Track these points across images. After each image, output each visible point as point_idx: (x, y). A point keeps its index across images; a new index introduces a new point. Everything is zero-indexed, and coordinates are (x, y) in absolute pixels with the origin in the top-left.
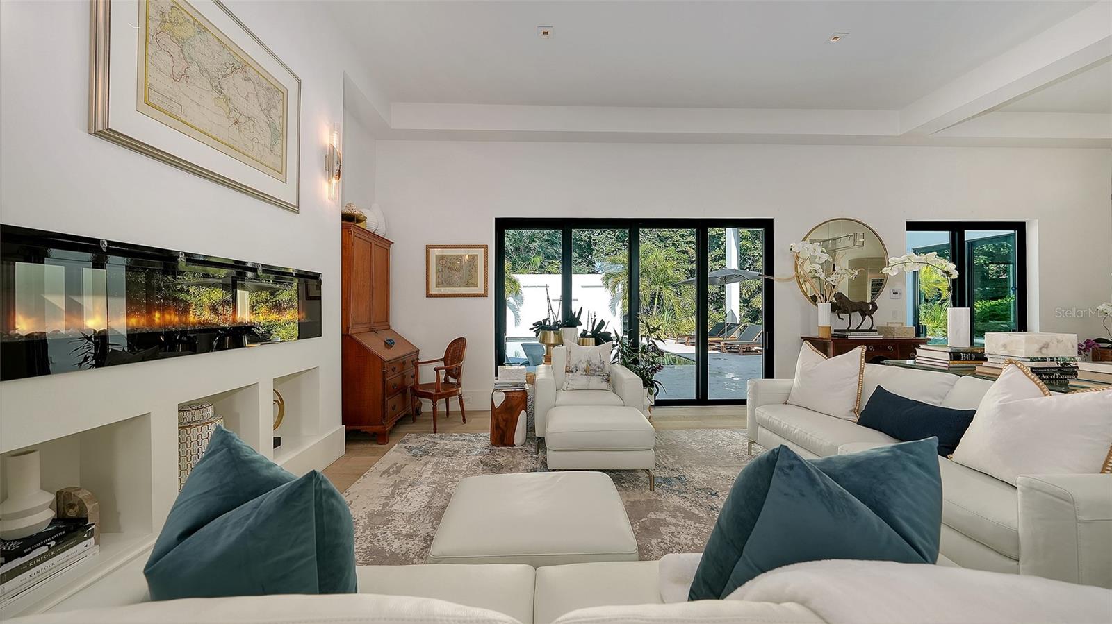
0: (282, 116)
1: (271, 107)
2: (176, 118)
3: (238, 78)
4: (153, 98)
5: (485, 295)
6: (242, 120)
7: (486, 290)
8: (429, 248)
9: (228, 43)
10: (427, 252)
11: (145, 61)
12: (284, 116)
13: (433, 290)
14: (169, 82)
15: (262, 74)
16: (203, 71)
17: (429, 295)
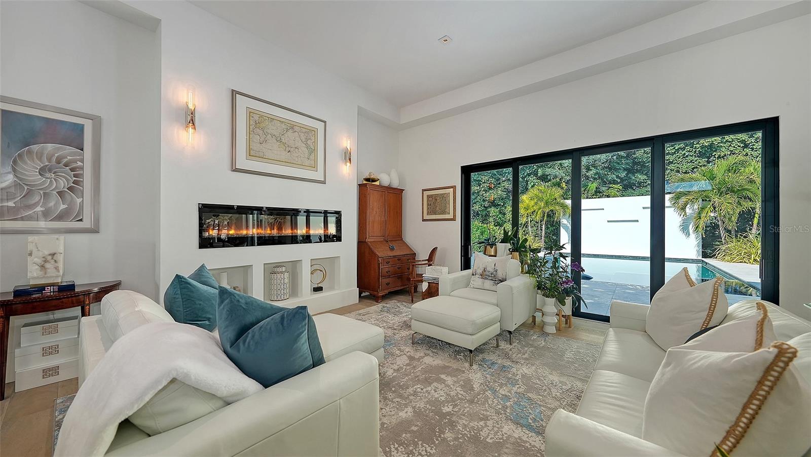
0: (315, 142)
1: (307, 140)
2: (262, 158)
3: (290, 133)
4: (252, 153)
5: (454, 219)
6: (292, 150)
7: (455, 216)
8: (424, 190)
9: (284, 120)
10: (423, 193)
11: (249, 141)
12: (315, 143)
13: (426, 217)
14: (259, 145)
15: (302, 127)
16: (273, 135)
17: (424, 220)
